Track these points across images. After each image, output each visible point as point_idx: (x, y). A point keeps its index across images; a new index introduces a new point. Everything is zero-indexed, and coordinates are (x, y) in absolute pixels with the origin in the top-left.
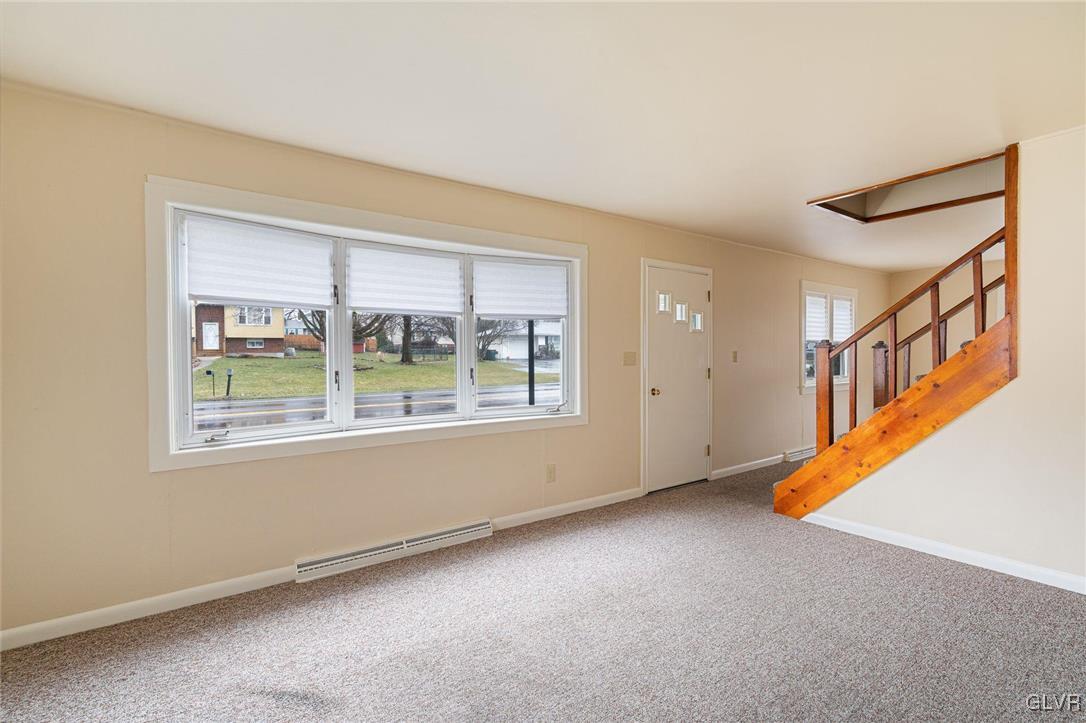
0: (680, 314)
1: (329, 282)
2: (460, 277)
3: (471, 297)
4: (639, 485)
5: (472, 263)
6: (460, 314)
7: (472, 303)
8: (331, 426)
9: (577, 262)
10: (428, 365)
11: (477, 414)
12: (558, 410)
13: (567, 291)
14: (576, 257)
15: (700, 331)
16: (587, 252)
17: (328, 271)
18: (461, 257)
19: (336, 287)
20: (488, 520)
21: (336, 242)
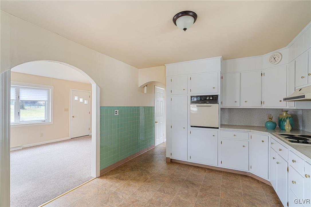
0: (81, 100)
2: (15, 92)
3: (19, 96)
4: (69, 137)
5: (19, 89)
6: (15, 100)
7: (19, 98)
9: (51, 89)
10: (31, 110)
12: (45, 121)
13: (48, 95)
14: (51, 88)
15: (87, 104)
16: (53, 87)
18: (16, 87)
20: (21, 145)
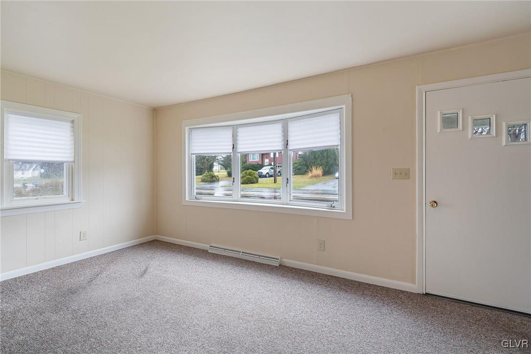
1: (231, 144)
3: (287, 141)
4: (414, 282)
7: (287, 145)
8: (232, 199)
9: (344, 107)
11: (290, 202)
12: (334, 207)
14: (343, 105)
16: (351, 98)
17: (231, 139)
18: (282, 121)
19: (233, 145)
20: (279, 257)
21: (233, 127)
